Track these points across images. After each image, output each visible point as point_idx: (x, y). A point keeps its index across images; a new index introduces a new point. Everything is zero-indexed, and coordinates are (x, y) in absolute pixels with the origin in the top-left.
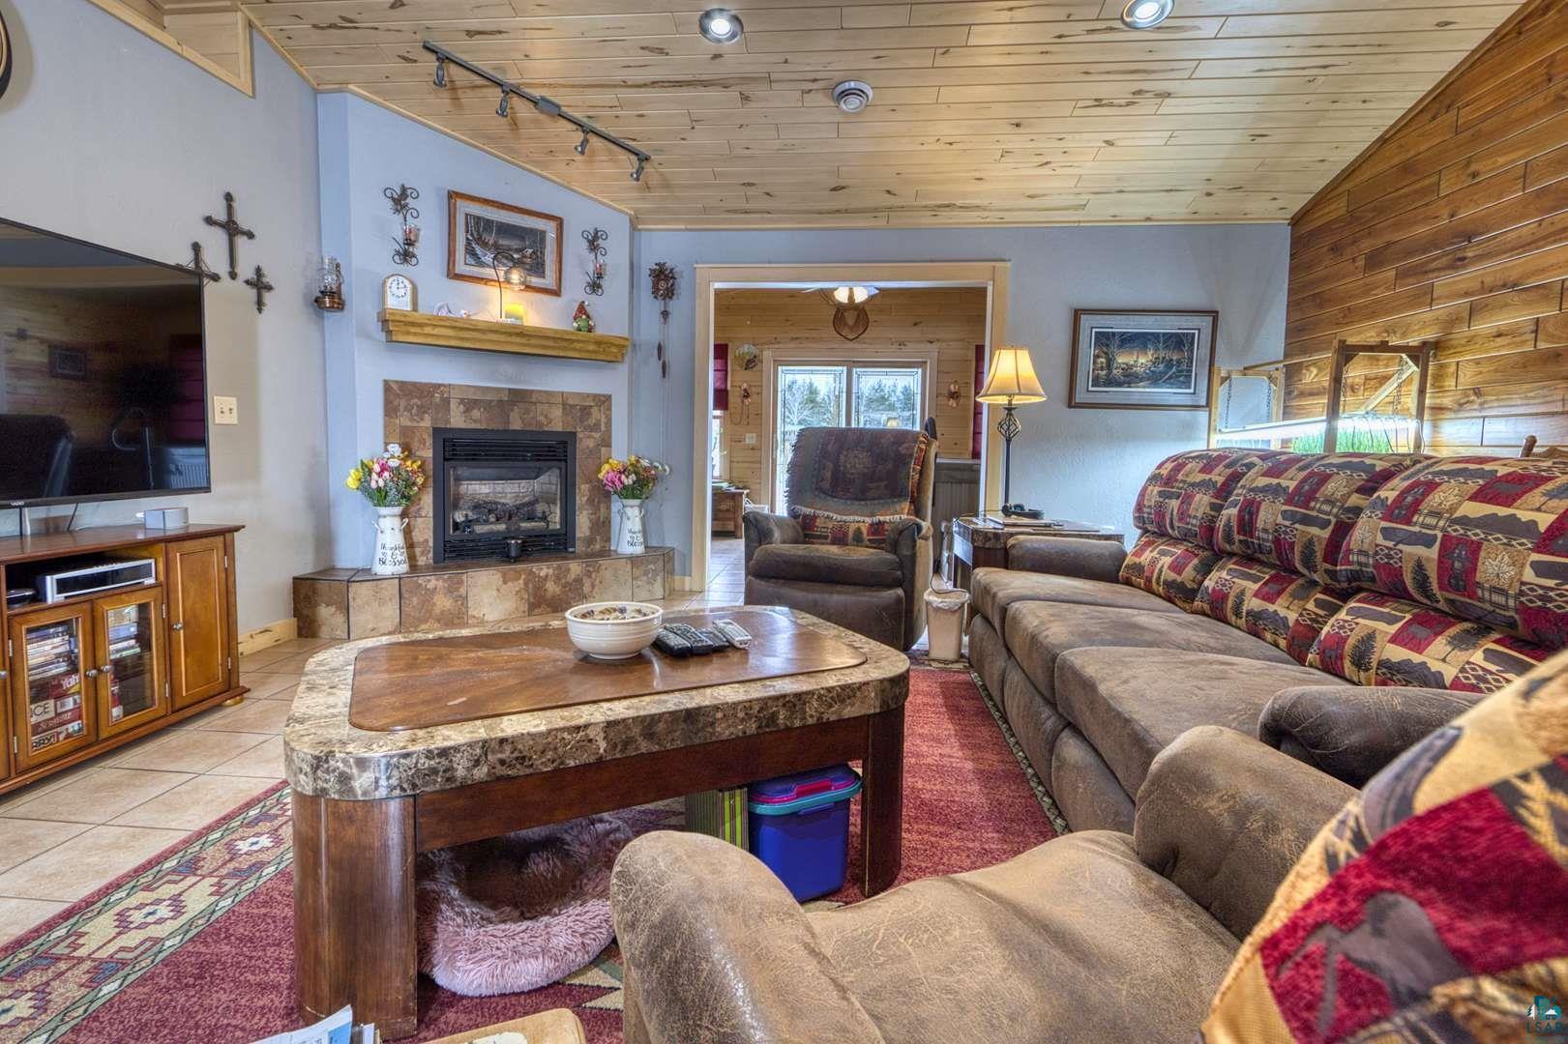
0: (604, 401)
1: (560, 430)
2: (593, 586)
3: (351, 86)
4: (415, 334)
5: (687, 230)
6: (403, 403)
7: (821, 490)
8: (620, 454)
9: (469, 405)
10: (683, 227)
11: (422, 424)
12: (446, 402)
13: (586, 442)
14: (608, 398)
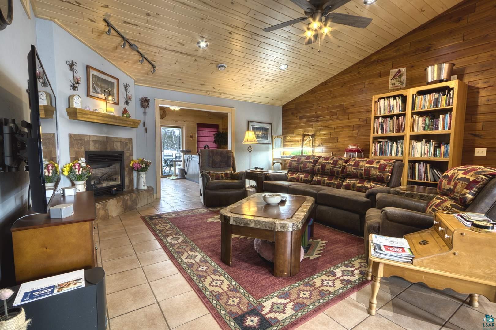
0: (130, 140)
1: (120, 150)
3: (55, 20)
5: (151, 87)
6: (75, 142)
8: (135, 157)
9: (95, 142)
10: (150, 86)
11: (82, 150)
12: (88, 141)
13: (126, 154)
14: (131, 139)
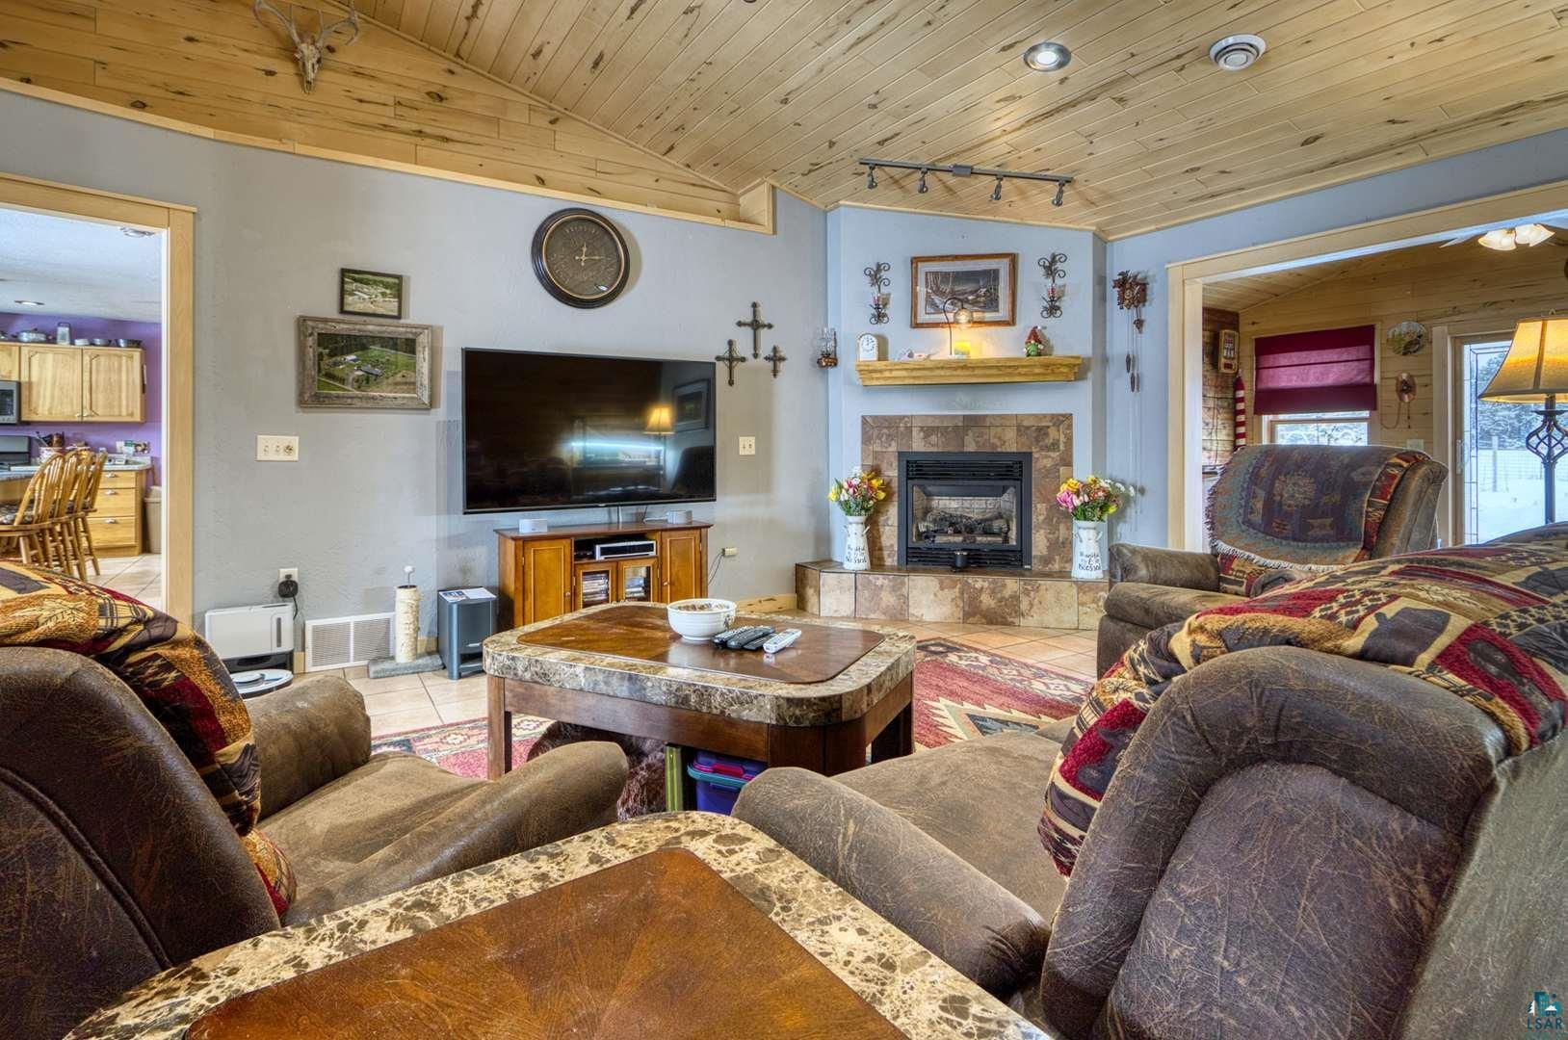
0: (1064, 421)
1: (1014, 450)
2: (1031, 605)
3: (841, 202)
4: (878, 379)
5: (1158, 229)
6: (876, 432)
7: (1250, 524)
8: (1083, 470)
9: (928, 431)
10: (1153, 227)
11: (890, 449)
12: (909, 429)
13: (1042, 461)
14: (1069, 417)
